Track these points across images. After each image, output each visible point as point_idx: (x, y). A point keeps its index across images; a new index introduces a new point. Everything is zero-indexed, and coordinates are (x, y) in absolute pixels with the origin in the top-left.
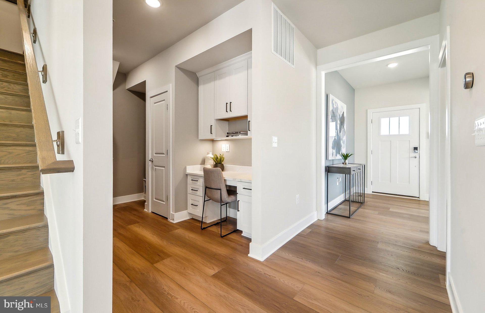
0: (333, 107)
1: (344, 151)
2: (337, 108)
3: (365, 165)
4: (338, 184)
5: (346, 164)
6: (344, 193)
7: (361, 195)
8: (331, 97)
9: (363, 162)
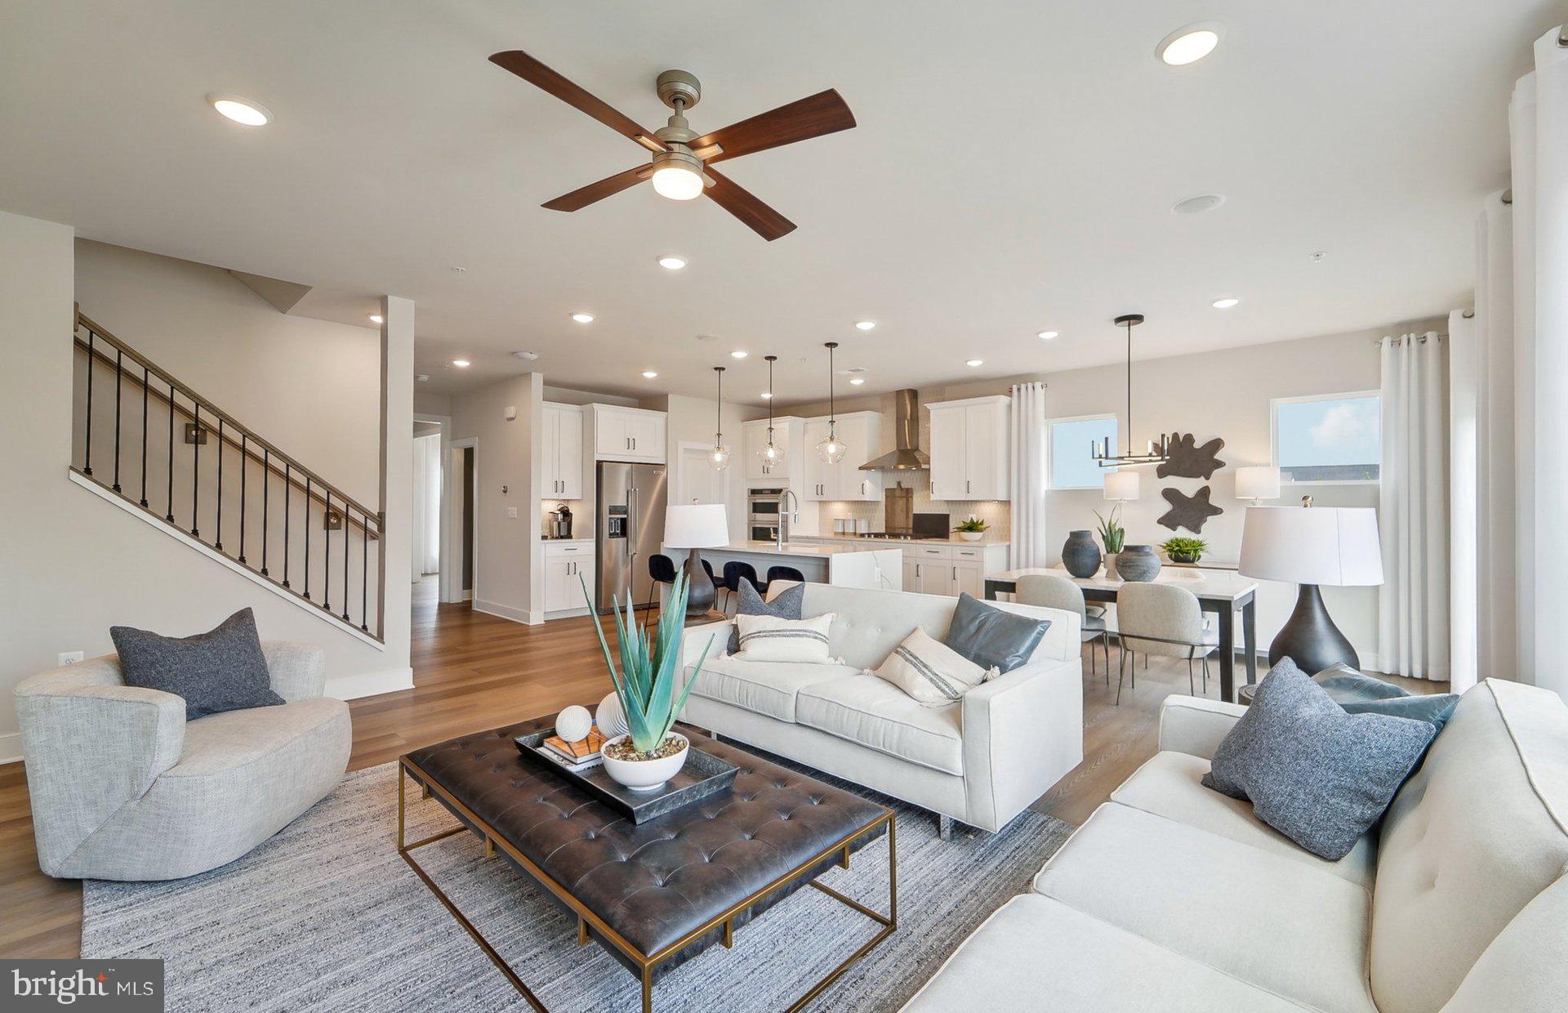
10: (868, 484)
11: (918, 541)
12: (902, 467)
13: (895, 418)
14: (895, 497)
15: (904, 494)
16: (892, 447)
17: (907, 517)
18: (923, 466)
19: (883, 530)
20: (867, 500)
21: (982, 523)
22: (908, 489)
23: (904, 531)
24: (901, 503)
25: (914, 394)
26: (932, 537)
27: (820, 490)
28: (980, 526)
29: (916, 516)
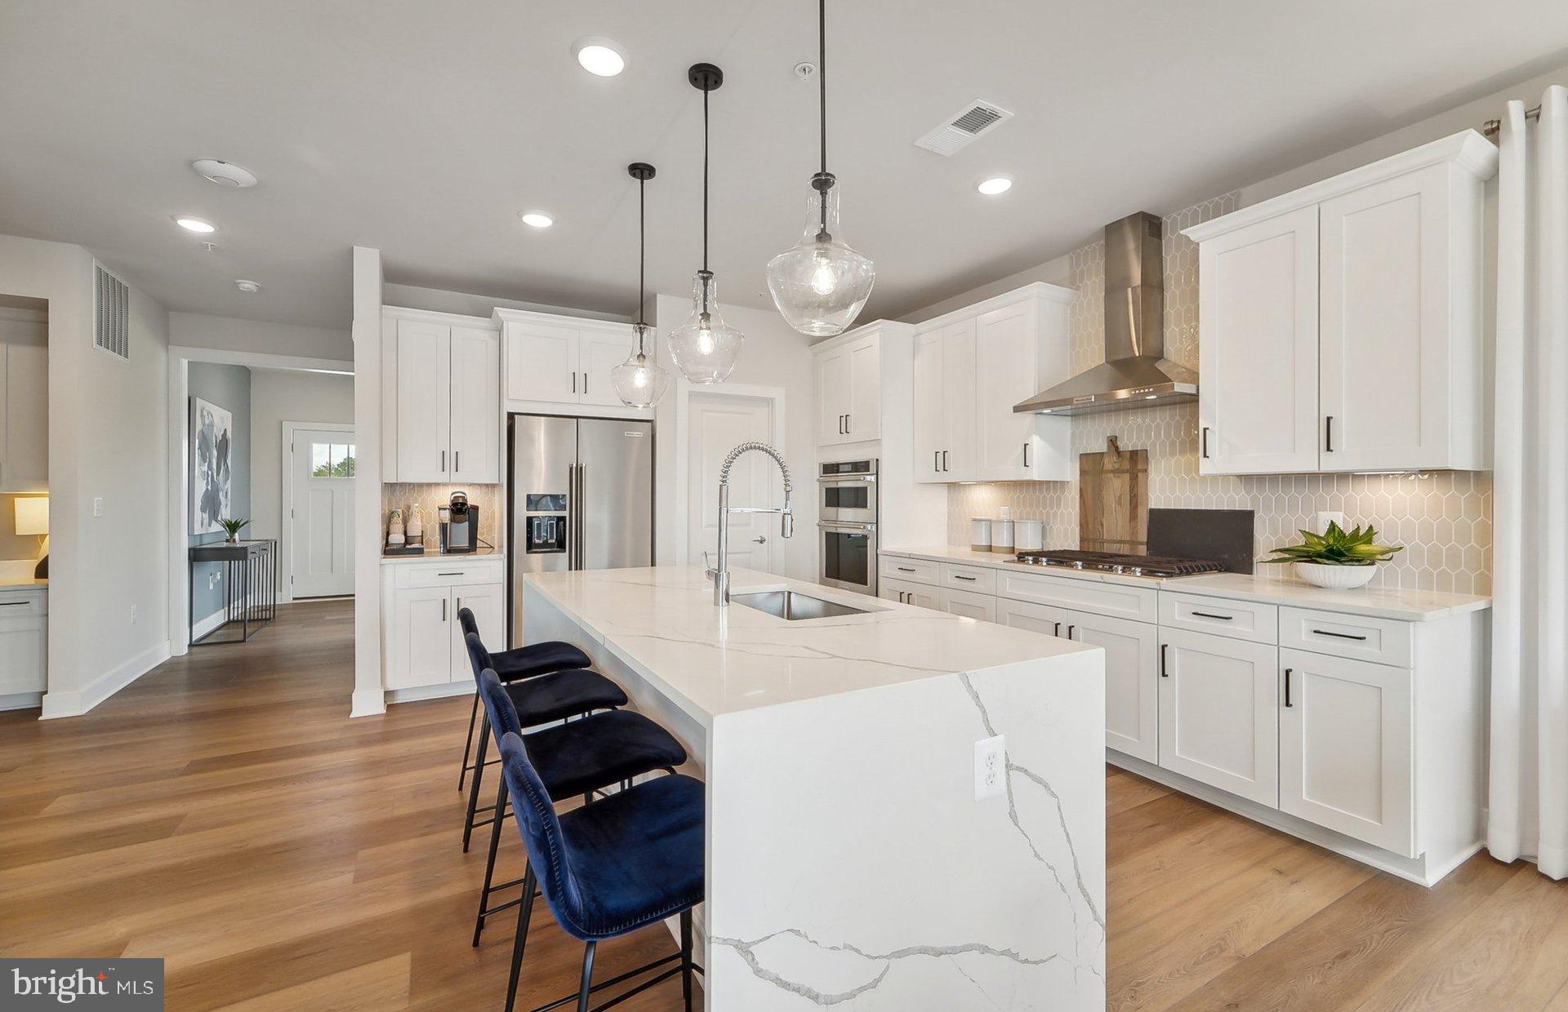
0: (204, 425)
1: (226, 514)
2: (211, 425)
3: (276, 542)
4: (211, 587)
5: (234, 541)
6: (227, 608)
7: (268, 608)
8: (199, 403)
9: (272, 536)
10: (1036, 443)
11: (1165, 582)
12: (1123, 394)
13: (1104, 288)
14: (1102, 471)
15: (1126, 465)
16: (1095, 355)
17: (1133, 516)
18: (1180, 387)
19: (1075, 545)
20: (1036, 478)
21: (1370, 535)
22: (1134, 454)
23: (1125, 550)
24: (1116, 487)
25: (1150, 226)
26: (1202, 570)
27: (942, 460)
28: (1363, 548)
29: (1156, 515)
